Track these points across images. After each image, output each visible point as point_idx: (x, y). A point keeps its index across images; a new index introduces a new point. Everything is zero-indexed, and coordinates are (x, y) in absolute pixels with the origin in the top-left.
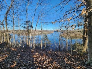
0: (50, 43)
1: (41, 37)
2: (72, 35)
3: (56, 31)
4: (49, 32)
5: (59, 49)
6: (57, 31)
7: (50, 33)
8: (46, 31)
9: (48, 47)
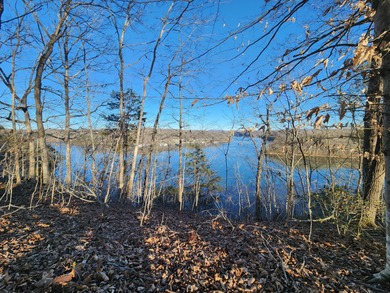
0: (215, 184)
1: (181, 158)
2: (313, 151)
3: (241, 135)
4: (212, 137)
5: (258, 212)
6: (247, 134)
7: (215, 142)
8: (202, 133)
9: (207, 203)
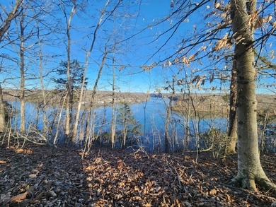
0: (138, 130)
2: (202, 107)
3: (156, 96)
6: (160, 96)
7: (139, 101)
8: (129, 95)
